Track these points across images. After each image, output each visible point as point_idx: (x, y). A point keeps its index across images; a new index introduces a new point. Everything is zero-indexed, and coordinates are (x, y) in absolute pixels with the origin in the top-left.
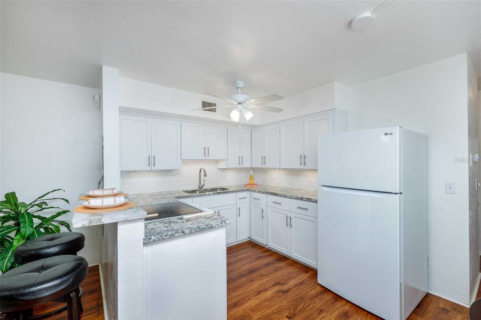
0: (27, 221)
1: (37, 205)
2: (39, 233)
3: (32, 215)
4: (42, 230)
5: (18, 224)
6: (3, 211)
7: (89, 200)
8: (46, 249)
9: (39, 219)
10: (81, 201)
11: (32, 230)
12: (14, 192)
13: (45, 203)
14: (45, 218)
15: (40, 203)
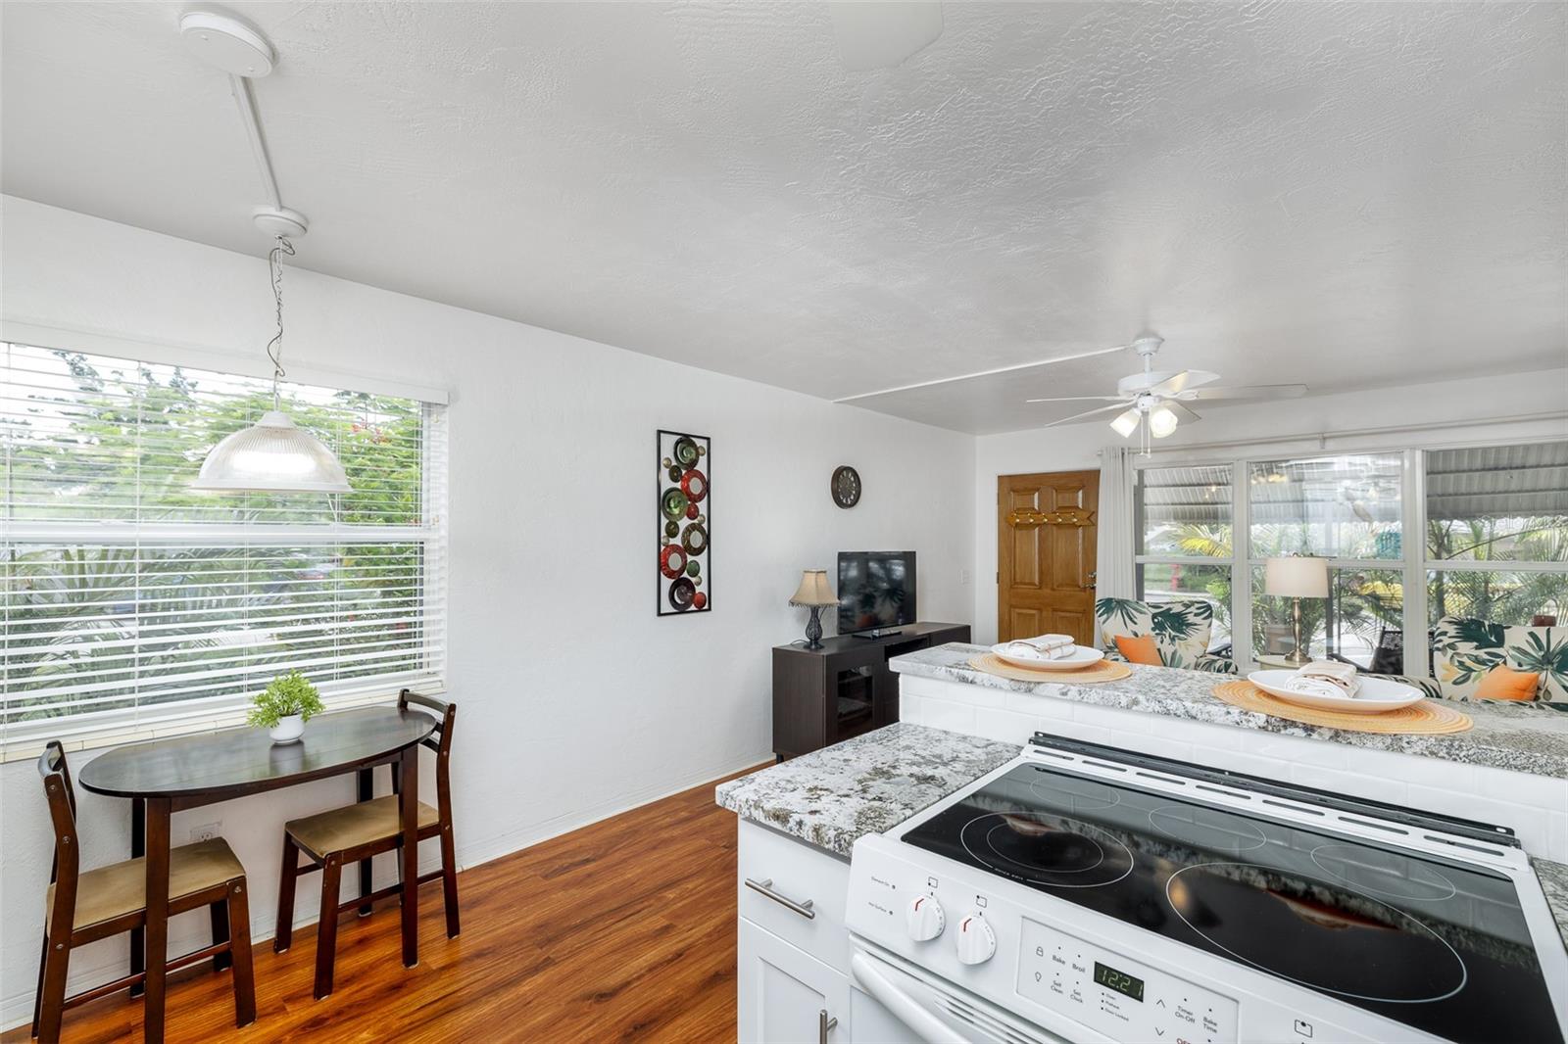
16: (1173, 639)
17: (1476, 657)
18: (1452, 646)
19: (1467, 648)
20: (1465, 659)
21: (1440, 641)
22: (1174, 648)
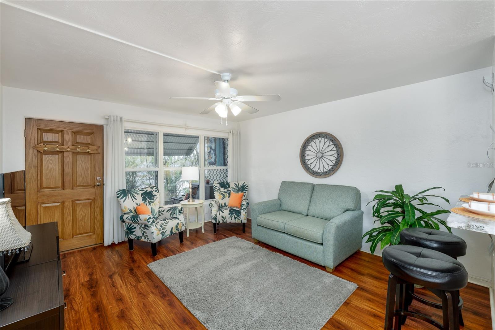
0: (410, 211)
1: (418, 199)
2: (420, 225)
3: (415, 207)
4: (422, 223)
5: (403, 212)
6: (393, 199)
7: (469, 203)
8: (424, 240)
9: (420, 212)
10: (461, 203)
11: (414, 220)
12: (401, 185)
13: (425, 198)
14: (426, 213)
15: (421, 198)
16: (150, 203)
17: (225, 191)
18: (219, 189)
19: (222, 189)
20: (223, 192)
21: (216, 189)
22: (151, 207)
